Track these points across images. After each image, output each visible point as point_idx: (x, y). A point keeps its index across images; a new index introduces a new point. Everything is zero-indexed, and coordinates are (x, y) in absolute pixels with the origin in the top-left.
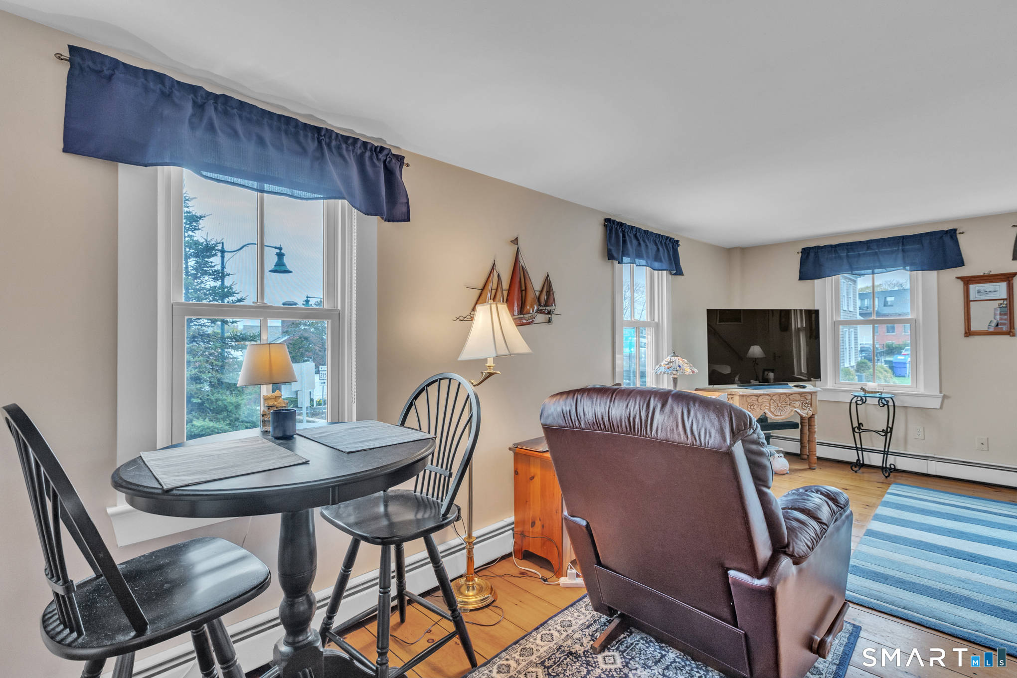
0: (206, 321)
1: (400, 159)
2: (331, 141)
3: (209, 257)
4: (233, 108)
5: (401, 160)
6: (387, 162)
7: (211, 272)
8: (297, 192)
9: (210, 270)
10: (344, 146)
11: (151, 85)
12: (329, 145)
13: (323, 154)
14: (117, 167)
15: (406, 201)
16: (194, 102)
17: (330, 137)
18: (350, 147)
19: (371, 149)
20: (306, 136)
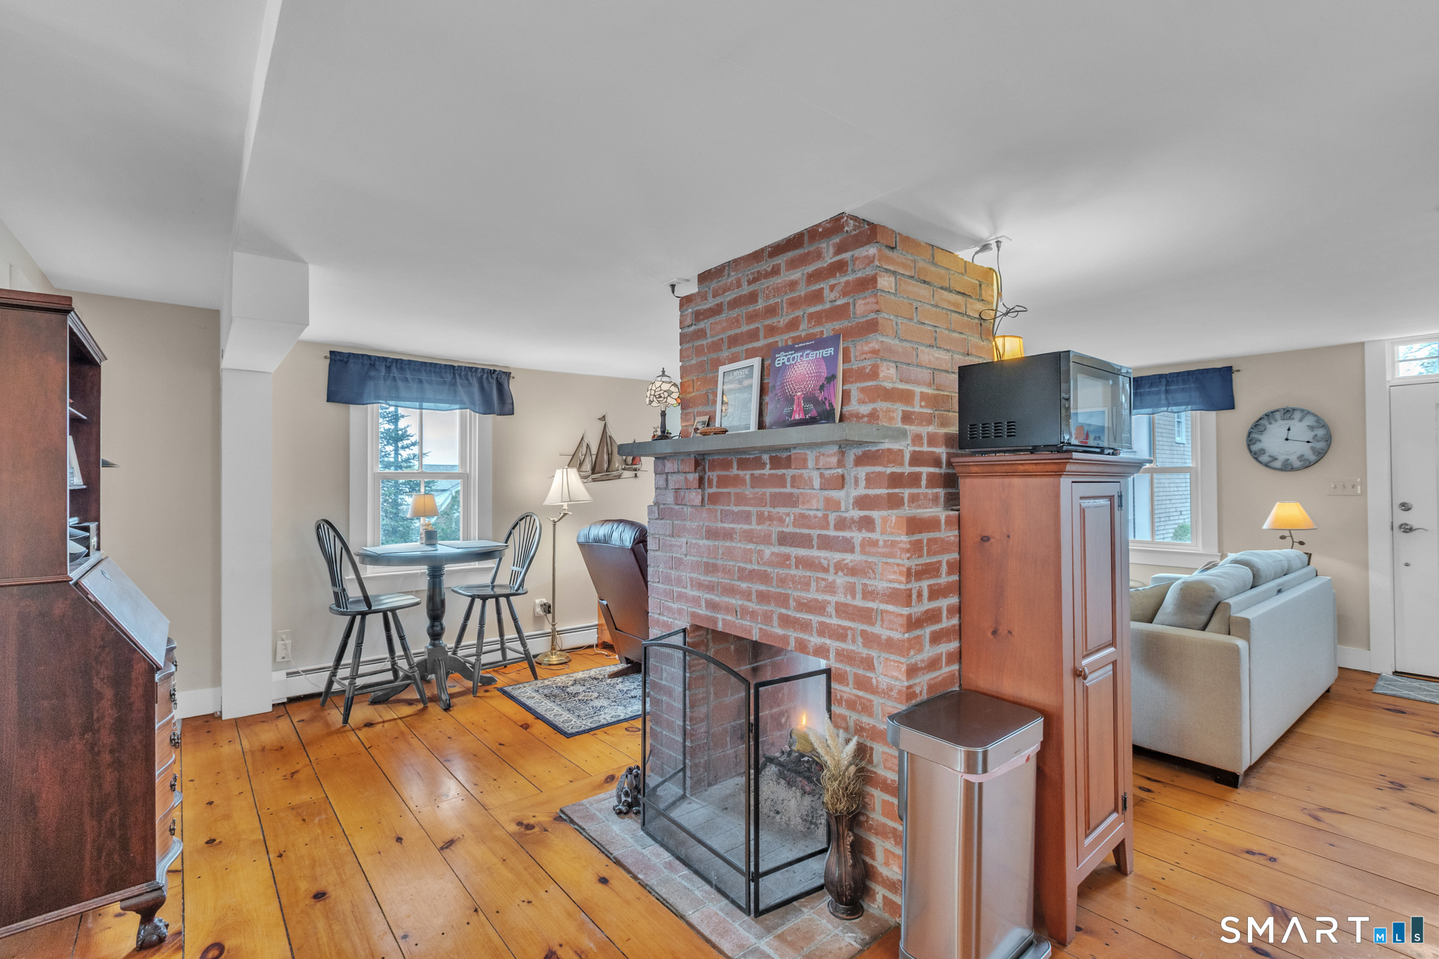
1: (508, 375)
2: (461, 373)
4: (405, 365)
6: (498, 379)
10: (469, 374)
11: (366, 362)
12: (460, 375)
13: (455, 382)
15: (511, 402)
16: (386, 366)
17: (461, 370)
18: (474, 374)
19: (487, 372)
20: (446, 373)
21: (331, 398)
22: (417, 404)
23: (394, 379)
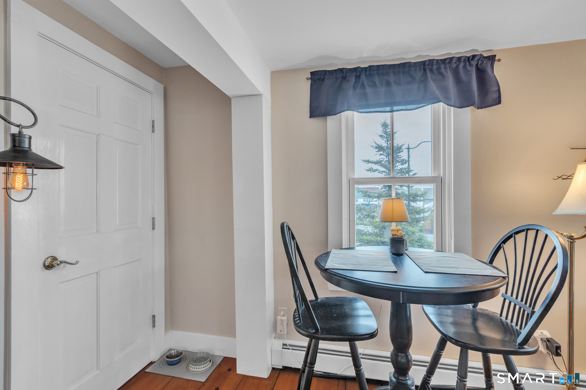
0: (398, 186)
3: (399, 153)
4: (374, 71)
5: (492, 58)
6: (479, 65)
7: (400, 160)
8: (409, 107)
9: (399, 159)
10: (442, 66)
12: (431, 70)
13: (426, 77)
14: (326, 118)
15: (497, 89)
16: (356, 76)
17: (432, 65)
18: (448, 66)
19: (465, 60)
20: (415, 70)
21: (313, 114)
22: (388, 109)
23: (363, 86)
